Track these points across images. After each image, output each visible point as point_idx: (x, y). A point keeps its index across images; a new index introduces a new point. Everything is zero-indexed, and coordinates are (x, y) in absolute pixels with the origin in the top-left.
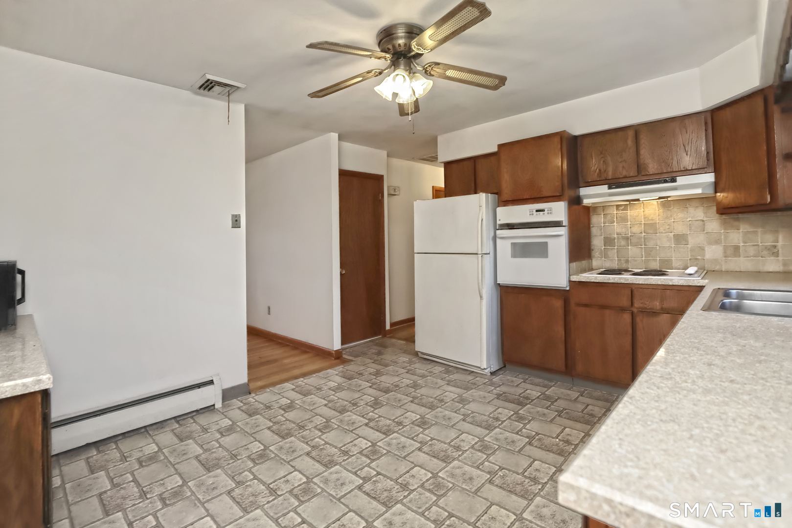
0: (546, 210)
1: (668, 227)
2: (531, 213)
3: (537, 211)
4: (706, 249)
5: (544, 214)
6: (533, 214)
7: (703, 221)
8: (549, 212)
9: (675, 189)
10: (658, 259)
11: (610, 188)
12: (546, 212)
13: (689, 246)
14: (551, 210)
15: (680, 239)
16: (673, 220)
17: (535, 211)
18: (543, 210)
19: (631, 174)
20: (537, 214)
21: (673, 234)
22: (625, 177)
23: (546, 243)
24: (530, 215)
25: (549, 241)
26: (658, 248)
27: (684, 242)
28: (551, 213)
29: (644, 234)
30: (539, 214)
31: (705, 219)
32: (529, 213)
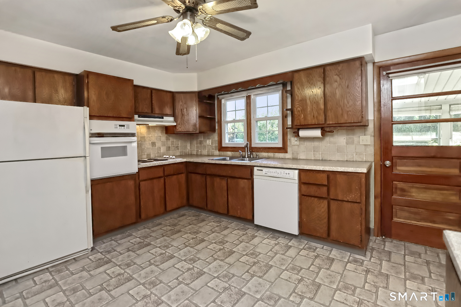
0: (126, 126)
1: (149, 138)
2: (116, 127)
3: (120, 126)
4: (161, 148)
5: (124, 128)
6: (117, 128)
7: (160, 136)
8: (128, 127)
9: (162, 122)
10: (146, 154)
11: (139, 117)
12: (126, 127)
13: (156, 147)
14: (128, 126)
15: (153, 144)
16: (151, 136)
17: (118, 125)
18: (124, 126)
19: (149, 112)
20: (120, 128)
21: (151, 142)
22: (146, 113)
23: (126, 146)
24: (115, 128)
25: (128, 145)
26: (146, 149)
27: (155, 146)
28: (128, 128)
29: (140, 142)
30: (121, 128)
31: (161, 135)
32: (114, 127)
